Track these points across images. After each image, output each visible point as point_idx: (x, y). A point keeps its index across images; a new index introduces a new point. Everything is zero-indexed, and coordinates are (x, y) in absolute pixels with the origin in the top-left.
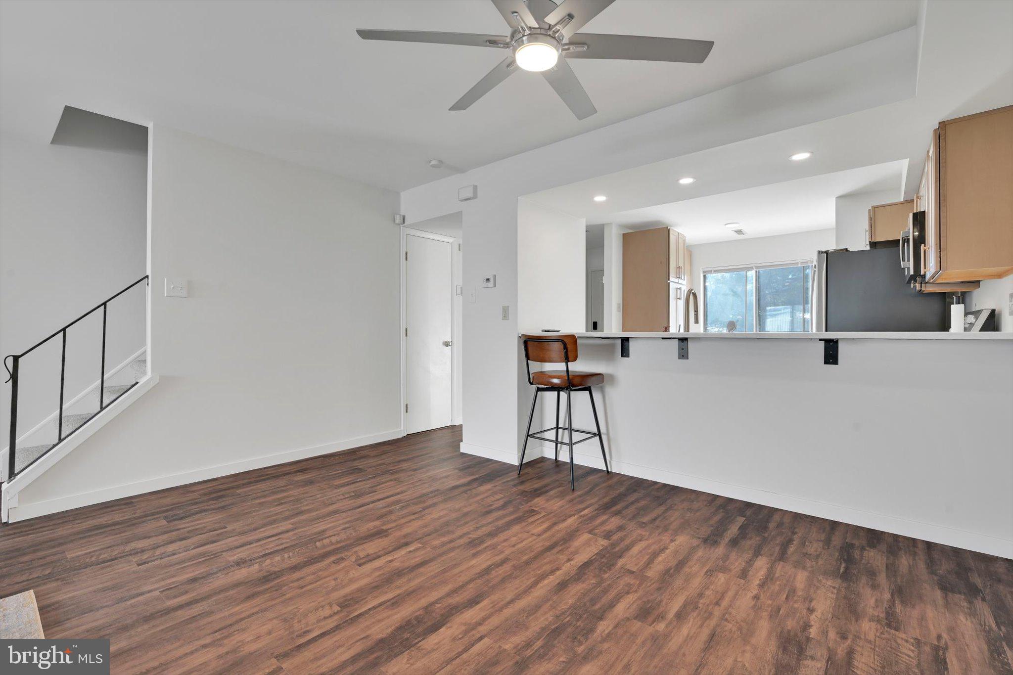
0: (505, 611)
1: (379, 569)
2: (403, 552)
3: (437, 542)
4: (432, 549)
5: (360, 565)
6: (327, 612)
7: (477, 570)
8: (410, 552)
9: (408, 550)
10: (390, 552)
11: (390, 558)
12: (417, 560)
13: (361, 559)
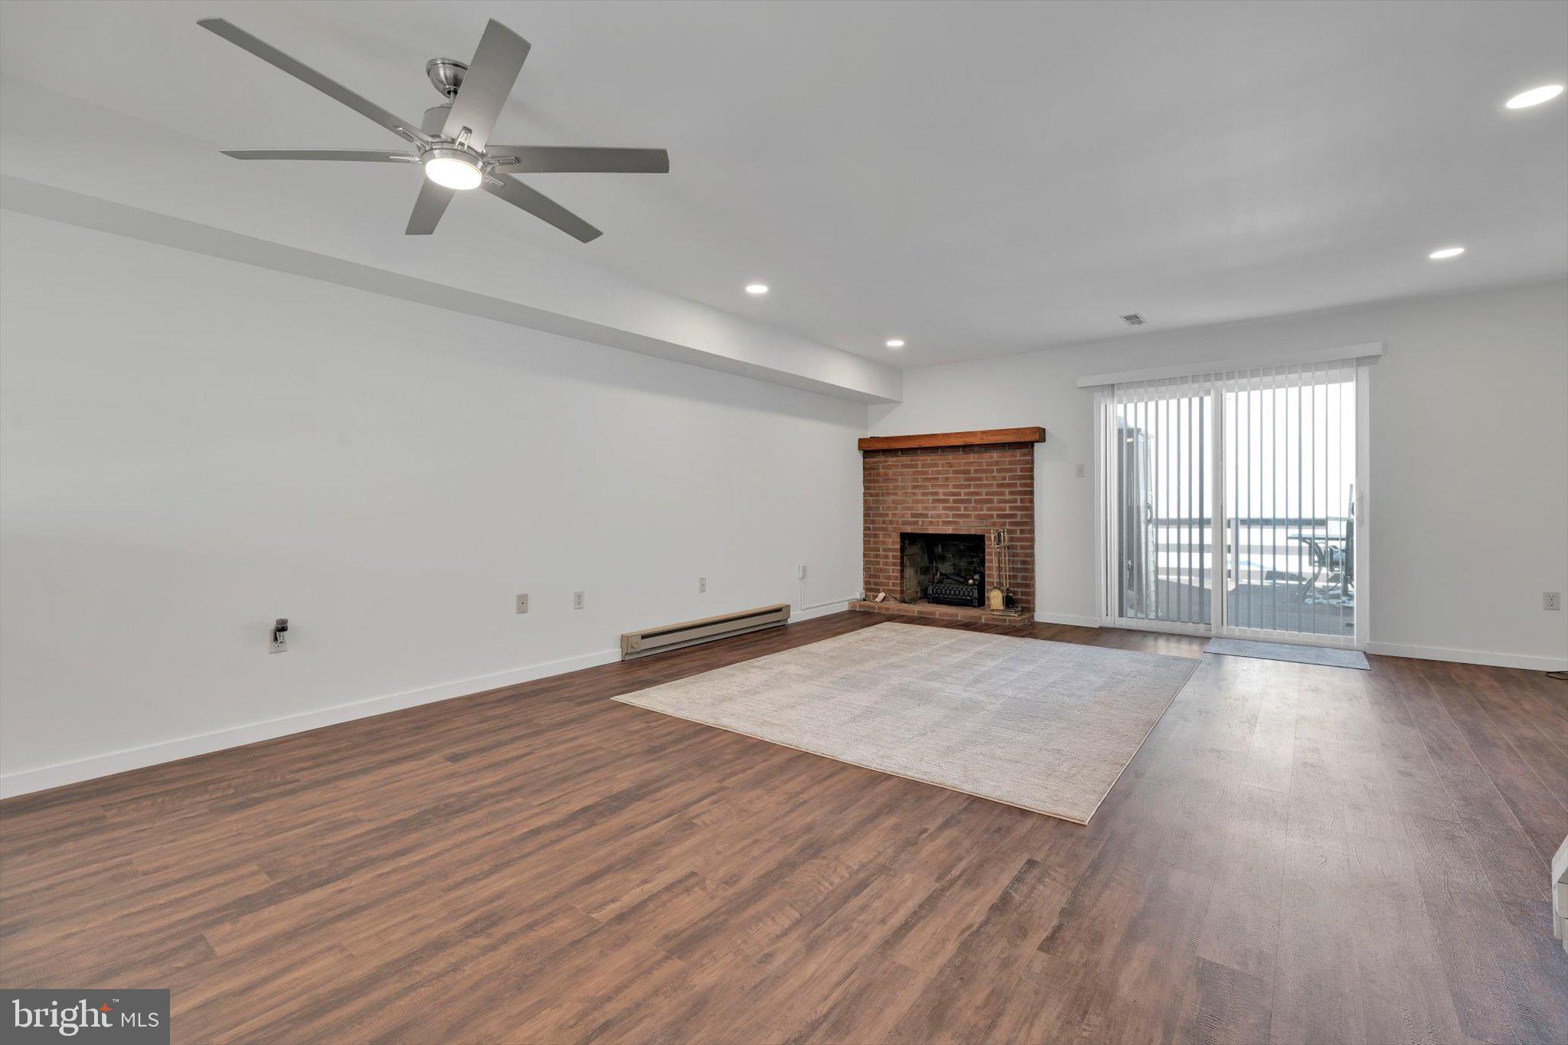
0: (502, 825)
1: (661, 869)
2: (627, 900)
3: (561, 923)
4: (573, 907)
5: (693, 874)
6: (706, 818)
7: (509, 870)
8: (613, 901)
9: (617, 904)
10: (650, 898)
11: (648, 887)
12: (602, 885)
13: (697, 884)
